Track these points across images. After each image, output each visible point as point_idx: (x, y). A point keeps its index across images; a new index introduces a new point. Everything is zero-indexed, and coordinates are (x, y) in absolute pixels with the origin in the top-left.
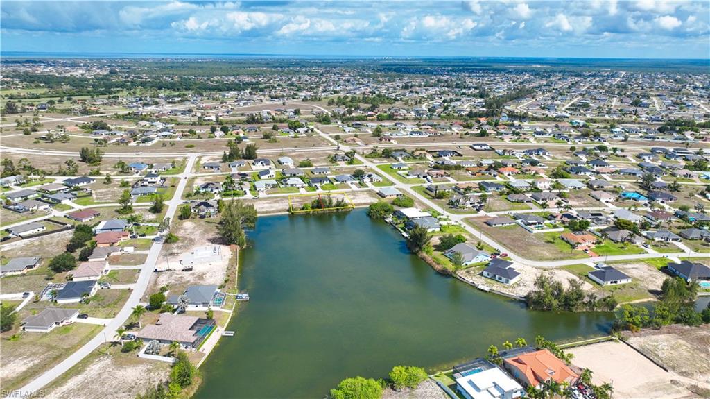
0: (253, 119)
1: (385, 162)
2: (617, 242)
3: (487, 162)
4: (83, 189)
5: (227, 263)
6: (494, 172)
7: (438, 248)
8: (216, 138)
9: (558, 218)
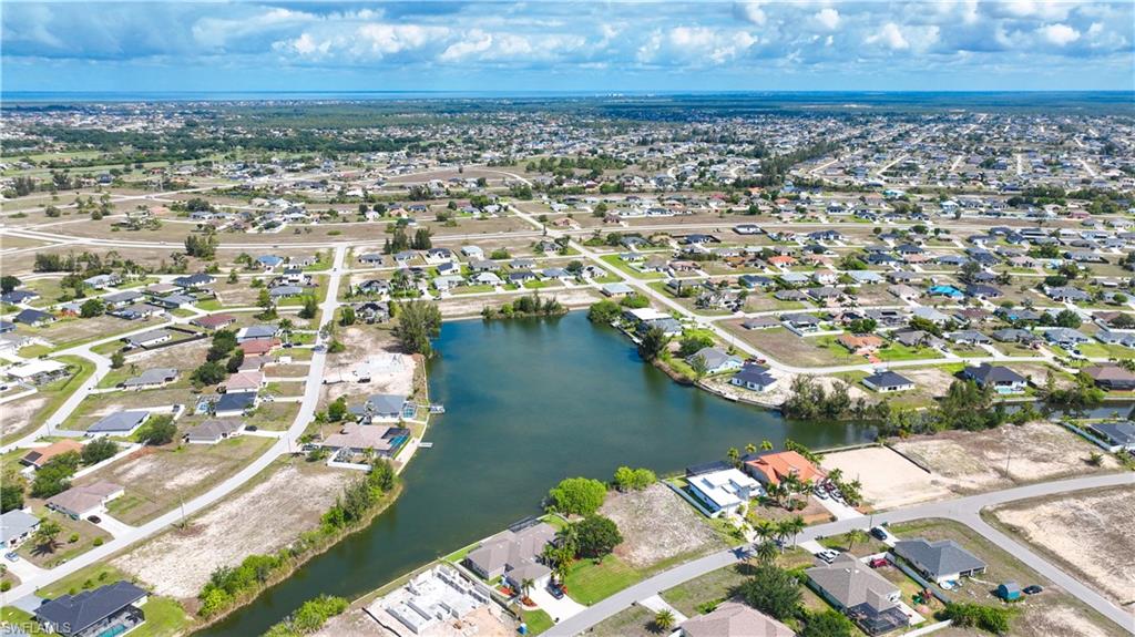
0: (419, 193)
1: (612, 252)
2: (910, 345)
3: (752, 249)
4: (202, 291)
5: (412, 373)
6: (761, 263)
7: (678, 355)
8: (369, 222)
9: (838, 318)
